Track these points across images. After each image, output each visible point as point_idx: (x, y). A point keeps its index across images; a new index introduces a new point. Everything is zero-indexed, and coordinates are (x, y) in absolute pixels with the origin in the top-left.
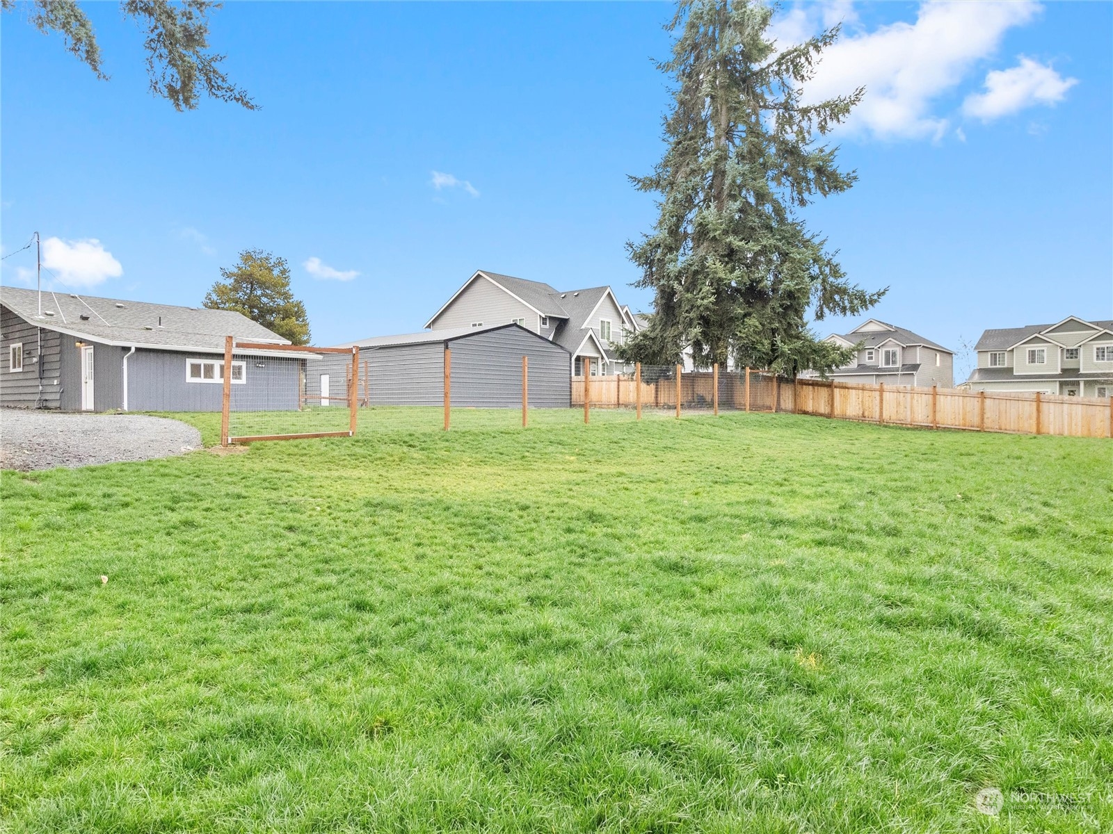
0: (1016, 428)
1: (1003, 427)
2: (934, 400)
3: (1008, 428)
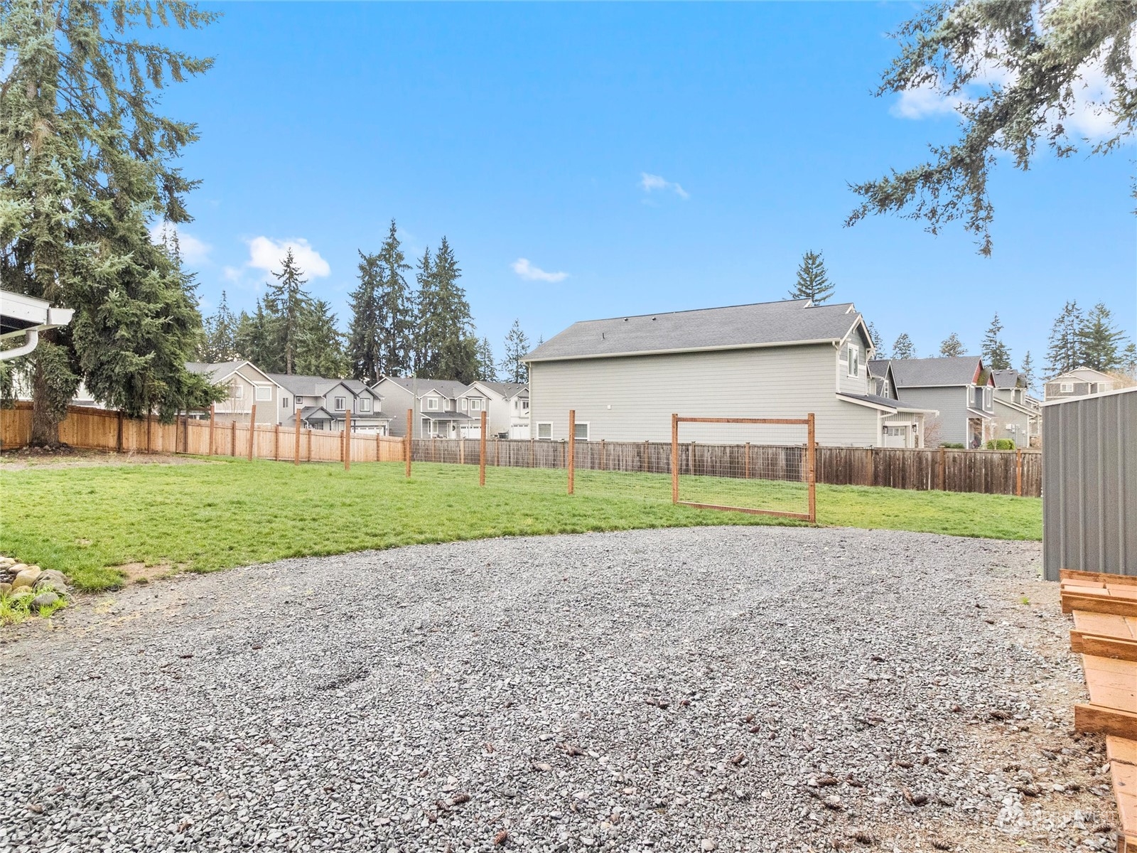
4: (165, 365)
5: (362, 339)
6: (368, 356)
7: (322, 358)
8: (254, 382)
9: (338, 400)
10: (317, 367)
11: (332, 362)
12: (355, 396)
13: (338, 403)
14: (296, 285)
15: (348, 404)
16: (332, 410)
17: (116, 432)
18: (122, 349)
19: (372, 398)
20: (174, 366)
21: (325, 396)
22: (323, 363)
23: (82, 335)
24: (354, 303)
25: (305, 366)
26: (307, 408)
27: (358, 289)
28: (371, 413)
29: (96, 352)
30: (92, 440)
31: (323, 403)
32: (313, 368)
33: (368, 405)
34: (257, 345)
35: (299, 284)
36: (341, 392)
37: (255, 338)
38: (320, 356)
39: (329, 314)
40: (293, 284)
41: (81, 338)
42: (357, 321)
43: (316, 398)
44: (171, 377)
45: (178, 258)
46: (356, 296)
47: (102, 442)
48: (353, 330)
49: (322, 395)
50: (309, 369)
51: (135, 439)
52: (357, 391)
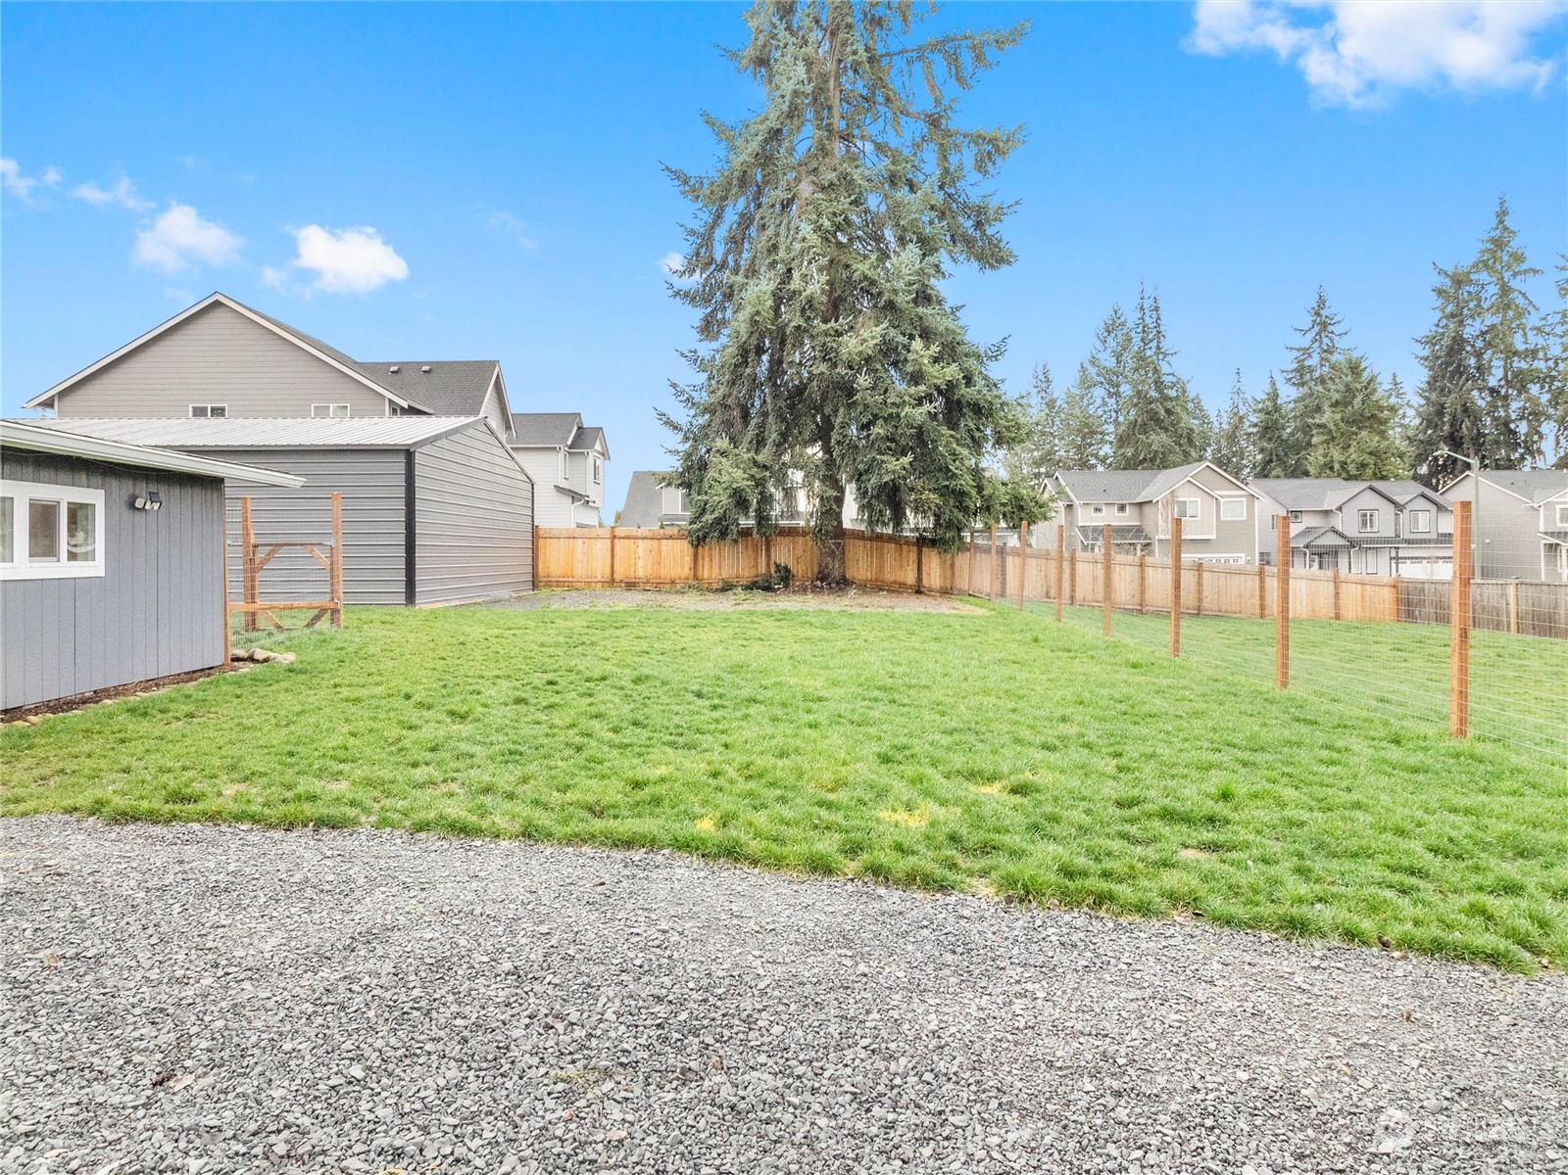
0: (1238, 609)
1: (1223, 608)
2: (1142, 572)
3: (1229, 609)
4: (940, 470)
5: (1440, 413)
6: (1454, 440)
7: (1352, 450)
8: (1217, 493)
9: (1365, 515)
10: (1343, 464)
11: (1370, 453)
12: (1399, 507)
13: (1365, 519)
14: (1332, 340)
15: (1384, 523)
16: (1353, 531)
17: (916, 564)
18: (881, 453)
19: (1433, 508)
20: (950, 470)
21: (1340, 509)
22: (1353, 457)
23: (840, 438)
24: (1426, 352)
25: (1325, 465)
26: (1308, 531)
27: (1434, 329)
28: (1434, 536)
29: (855, 460)
30: (889, 576)
31: (1338, 522)
32: (1337, 466)
33: (1424, 521)
34: (1270, 439)
35: (1336, 339)
36: (1370, 501)
37: (1266, 428)
38: (1349, 446)
39: (1366, 375)
40: (1326, 340)
41: (838, 442)
42: (1432, 384)
43: (1327, 513)
44: (947, 487)
45: (1159, 332)
46: (1431, 341)
47: (900, 578)
48: (1426, 398)
49: (1334, 508)
50: (1332, 468)
51: (938, 574)
52: (1400, 499)
